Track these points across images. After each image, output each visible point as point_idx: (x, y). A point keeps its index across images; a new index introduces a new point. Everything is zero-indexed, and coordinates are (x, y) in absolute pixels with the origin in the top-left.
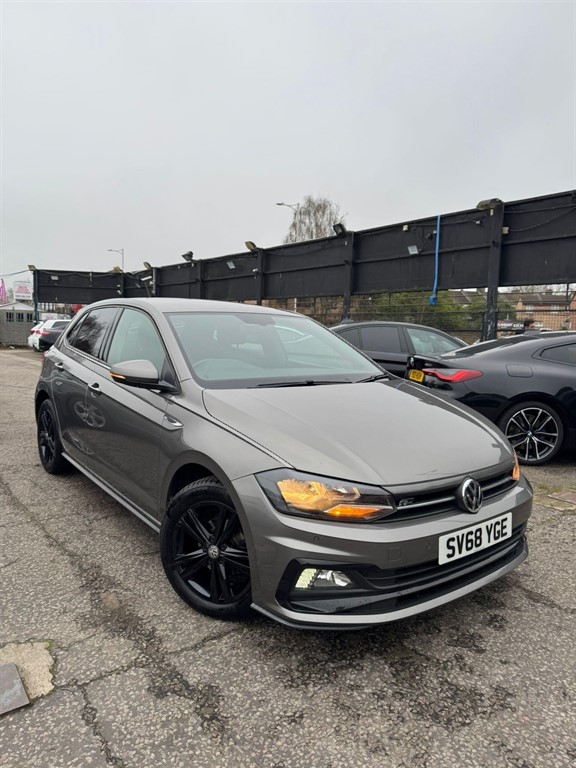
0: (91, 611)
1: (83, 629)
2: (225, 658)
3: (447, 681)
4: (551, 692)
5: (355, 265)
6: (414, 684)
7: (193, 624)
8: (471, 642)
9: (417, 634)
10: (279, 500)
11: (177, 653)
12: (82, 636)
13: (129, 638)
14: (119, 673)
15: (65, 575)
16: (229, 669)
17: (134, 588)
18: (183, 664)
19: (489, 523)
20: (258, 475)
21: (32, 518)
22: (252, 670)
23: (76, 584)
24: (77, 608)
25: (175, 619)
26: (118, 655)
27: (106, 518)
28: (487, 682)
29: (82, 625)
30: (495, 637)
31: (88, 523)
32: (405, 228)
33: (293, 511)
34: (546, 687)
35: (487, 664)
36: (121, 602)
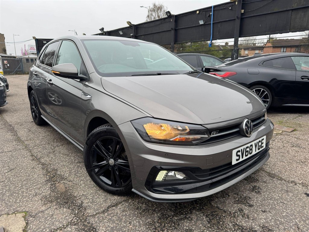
0: (50, 194)
1: (45, 204)
2: (119, 217)
3: (236, 224)
4: (291, 227)
5: (176, 30)
6: (220, 227)
7: (103, 198)
8: (245, 201)
9: (218, 198)
10: (145, 134)
11: (93, 216)
12: (43, 208)
13: (69, 208)
14: (61, 230)
15: (39, 175)
16: (121, 224)
17: (74, 180)
18: (96, 222)
19: (256, 142)
20: (132, 122)
21: (26, 147)
22: (134, 224)
23: (43, 179)
24: (43, 192)
25: (93, 196)
26: (62, 218)
27: (62, 145)
28: (257, 223)
29: (44, 202)
30: (257, 197)
31: (53, 148)
32: (198, 12)
33: (153, 140)
34: (288, 225)
35: (255, 213)
36: (66, 188)
